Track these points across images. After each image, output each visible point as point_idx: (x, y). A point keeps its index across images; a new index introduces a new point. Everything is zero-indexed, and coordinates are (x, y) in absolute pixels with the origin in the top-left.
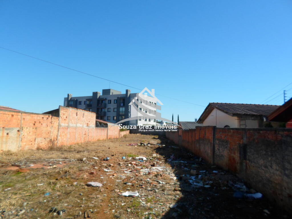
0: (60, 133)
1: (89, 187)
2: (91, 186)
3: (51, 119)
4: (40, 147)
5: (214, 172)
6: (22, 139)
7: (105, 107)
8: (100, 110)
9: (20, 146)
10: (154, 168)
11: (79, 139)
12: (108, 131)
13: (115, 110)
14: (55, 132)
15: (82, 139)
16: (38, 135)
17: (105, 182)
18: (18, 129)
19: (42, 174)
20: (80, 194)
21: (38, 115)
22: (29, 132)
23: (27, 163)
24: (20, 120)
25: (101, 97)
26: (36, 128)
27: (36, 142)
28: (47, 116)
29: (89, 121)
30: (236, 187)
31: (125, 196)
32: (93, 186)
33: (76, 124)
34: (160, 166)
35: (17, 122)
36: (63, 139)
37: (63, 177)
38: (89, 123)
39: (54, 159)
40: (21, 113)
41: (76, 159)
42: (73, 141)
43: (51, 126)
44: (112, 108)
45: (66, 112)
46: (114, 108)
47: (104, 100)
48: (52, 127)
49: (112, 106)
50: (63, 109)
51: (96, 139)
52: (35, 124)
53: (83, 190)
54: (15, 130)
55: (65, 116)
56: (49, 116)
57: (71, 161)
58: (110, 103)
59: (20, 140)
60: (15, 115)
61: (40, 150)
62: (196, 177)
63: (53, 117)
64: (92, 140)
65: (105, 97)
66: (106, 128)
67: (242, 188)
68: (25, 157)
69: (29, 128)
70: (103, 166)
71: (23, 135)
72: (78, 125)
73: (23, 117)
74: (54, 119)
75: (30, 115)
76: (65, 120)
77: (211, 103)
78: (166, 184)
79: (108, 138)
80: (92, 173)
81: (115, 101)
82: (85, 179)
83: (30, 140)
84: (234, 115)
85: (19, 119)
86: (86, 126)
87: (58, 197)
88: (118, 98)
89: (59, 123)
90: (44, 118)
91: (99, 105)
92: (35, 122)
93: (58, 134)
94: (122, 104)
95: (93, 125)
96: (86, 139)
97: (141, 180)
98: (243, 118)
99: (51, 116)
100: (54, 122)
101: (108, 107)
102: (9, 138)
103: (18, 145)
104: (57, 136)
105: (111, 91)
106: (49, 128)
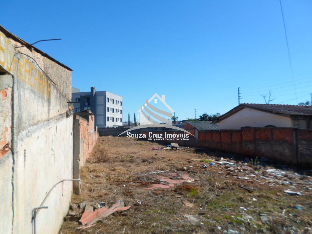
12: (96, 135)
33: (92, 129)
46: (76, 108)
55: (90, 121)
76: (90, 125)
81: (78, 100)
89: (89, 130)
94: (87, 104)
98: (297, 119)
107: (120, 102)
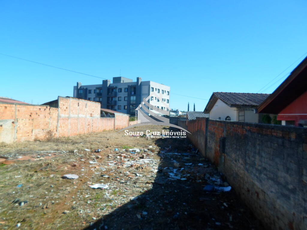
0: (60, 123)
1: (64, 179)
2: (66, 179)
3: (49, 110)
4: (38, 138)
5: (200, 164)
6: (17, 130)
7: (116, 96)
8: (110, 99)
9: (15, 137)
10: (141, 160)
11: (82, 130)
12: (116, 121)
13: (126, 99)
14: (55, 123)
15: (86, 130)
16: (36, 126)
17: (83, 175)
18: (13, 121)
19: (25, 166)
20: (51, 187)
21: (34, 107)
22: (24, 124)
23: (16, 155)
24: (15, 112)
25: (111, 86)
26: (33, 120)
27: (33, 134)
28: (45, 107)
29: (93, 112)
30: (211, 180)
31: (94, 189)
32: (68, 178)
33: (78, 115)
34: (150, 158)
35: (11, 114)
36: (64, 130)
37: (43, 169)
38: (93, 113)
39: (46, 150)
40: (15, 105)
41: (67, 151)
42: (75, 132)
43: (49, 117)
44: (123, 97)
45: (66, 102)
46: (125, 97)
47: (114, 89)
48: (51, 118)
49: (123, 95)
50: (63, 100)
51: (101, 129)
52: (32, 115)
53: (56, 182)
54: (10, 122)
55: (65, 107)
56: (47, 107)
57: (61, 153)
58: (121, 91)
59: (16, 131)
60: (9, 107)
61: (38, 142)
62: (178, 169)
63: (52, 108)
64: (96, 131)
65: (115, 85)
66: (113, 119)
67: (216, 182)
68: (18, 149)
69: (25, 119)
70: (91, 158)
71: (19, 127)
72: (80, 116)
73: (17, 109)
74: (52, 110)
75: (25, 107)
76: (65, 110)
77: (215, 93)
78: (143, 176)
79: (116, 128)
80: (75, 166)
81: (126, 89)
82: (64, 172)
83: (27, 131)
84: (232, 106)
85: (13, 111)
86: (90, 116)
87: (28, 189)
88: (128, 86)
89: (58, 114)
90: (41, 110)
91: (109, 94)
92: (31, 113)
93: (57, 125)
94: (133, 93)
95: (98, 115)
96: (90, 130)
97: (121, 173)
98: (242, 109)
99: (49, 107)
100: (53, 113)
101: (119, 96)
102: (3, 130)
103: (14, 136)
104: (57, 127)
105: (122, 79)
106: (47, 120)
107: (166, 91)
